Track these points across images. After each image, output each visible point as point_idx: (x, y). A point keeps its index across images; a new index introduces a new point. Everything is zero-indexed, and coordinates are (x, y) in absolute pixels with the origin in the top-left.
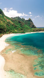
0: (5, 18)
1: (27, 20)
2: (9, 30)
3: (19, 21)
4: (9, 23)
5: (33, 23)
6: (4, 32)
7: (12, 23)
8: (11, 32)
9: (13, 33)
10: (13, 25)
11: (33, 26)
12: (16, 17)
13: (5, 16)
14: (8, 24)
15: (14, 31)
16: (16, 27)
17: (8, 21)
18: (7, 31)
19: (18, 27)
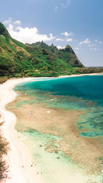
0: (12, 43)
1: (63, 50)
2: (20, 70)
3: (43, 51)
4: (21, 53)
5: (75, 56)
6: (11, 73)
7: (29, 55)
8: (26, 73)
9: (31, 76)
10: (30, 59)
11: (77, 64)
12: (38, 43)
13: (11, 38)
14: (19, 58)
15: (32, 72)
16: (37, 62)
17: (18, 49)
18: (16, 72)
19: (41, 64)
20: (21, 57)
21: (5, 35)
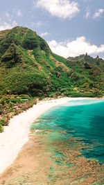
0: (51, 57)
2: (56, 88)
3: (86, 64)
4: (60, 69)
6: (45, 92)
7: (68, 70)
8: (62, 92)
9: (67, 95)
10: (69, 75)
13: (52, 53)
14: (57, 74)
15: (69, 90)
16: (77, 79)
17: (57, 64)
18: (51, 91)
19: (81, 81)
20: (59, 73)
21: (45, 51)
